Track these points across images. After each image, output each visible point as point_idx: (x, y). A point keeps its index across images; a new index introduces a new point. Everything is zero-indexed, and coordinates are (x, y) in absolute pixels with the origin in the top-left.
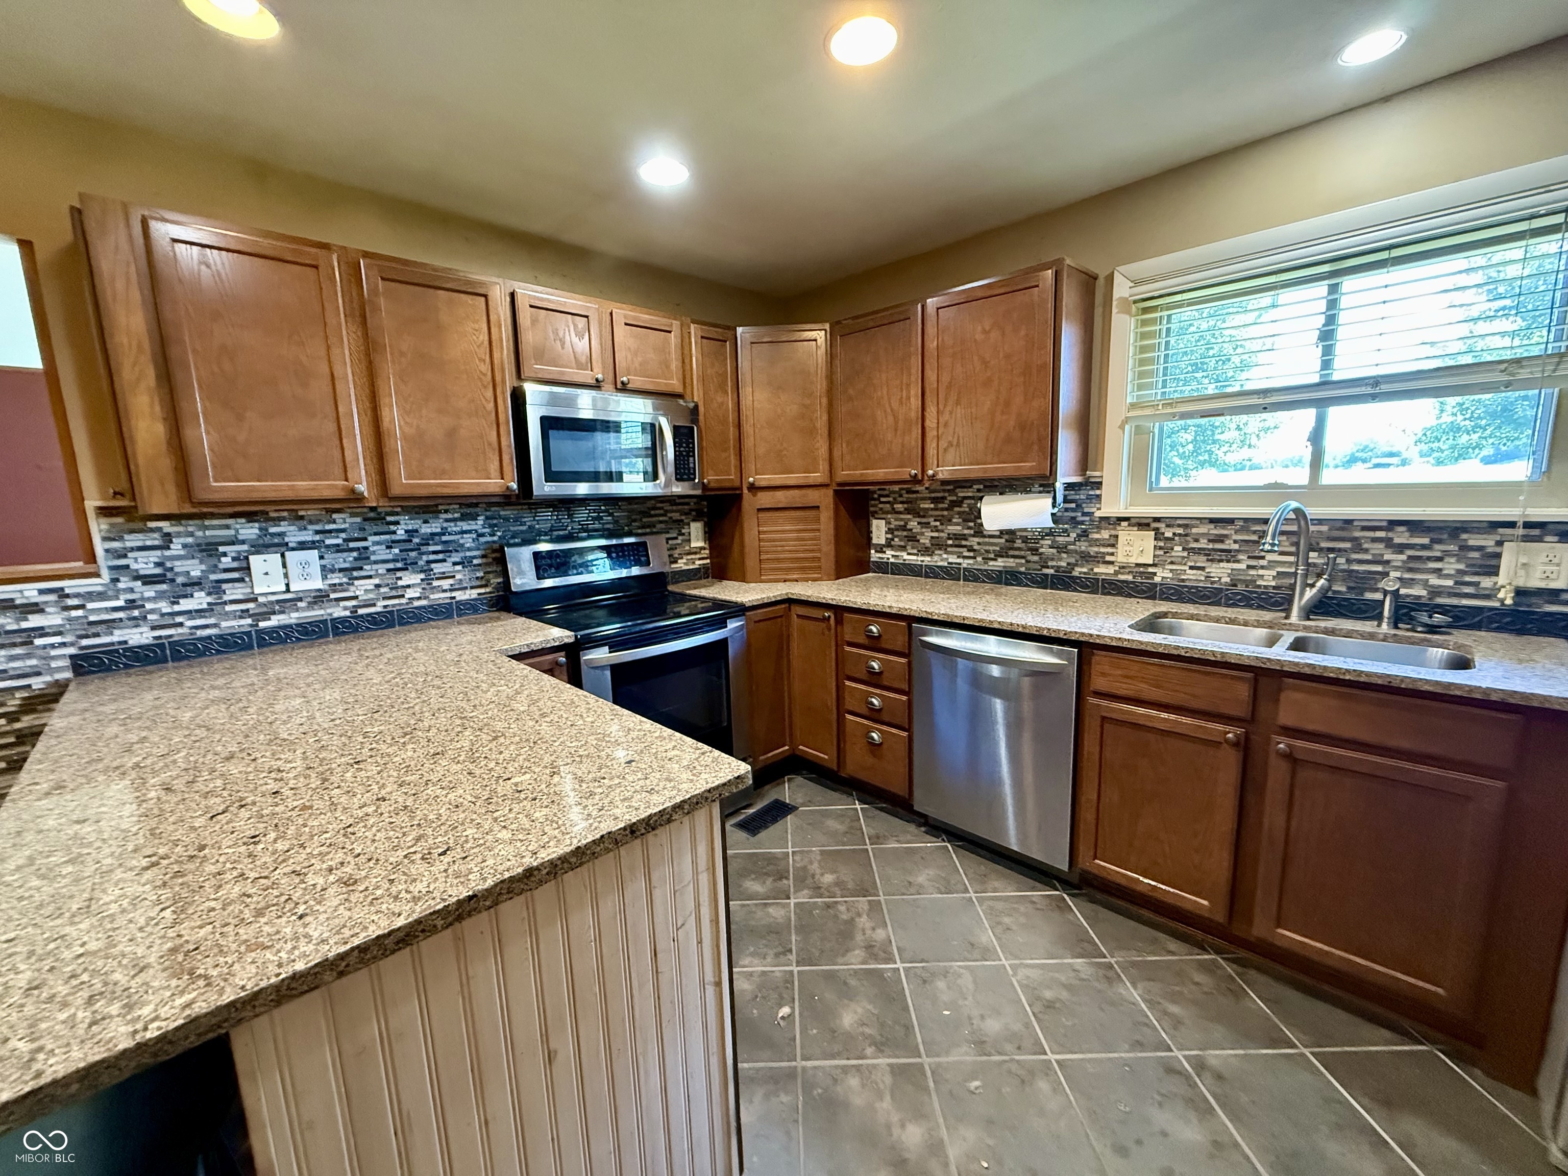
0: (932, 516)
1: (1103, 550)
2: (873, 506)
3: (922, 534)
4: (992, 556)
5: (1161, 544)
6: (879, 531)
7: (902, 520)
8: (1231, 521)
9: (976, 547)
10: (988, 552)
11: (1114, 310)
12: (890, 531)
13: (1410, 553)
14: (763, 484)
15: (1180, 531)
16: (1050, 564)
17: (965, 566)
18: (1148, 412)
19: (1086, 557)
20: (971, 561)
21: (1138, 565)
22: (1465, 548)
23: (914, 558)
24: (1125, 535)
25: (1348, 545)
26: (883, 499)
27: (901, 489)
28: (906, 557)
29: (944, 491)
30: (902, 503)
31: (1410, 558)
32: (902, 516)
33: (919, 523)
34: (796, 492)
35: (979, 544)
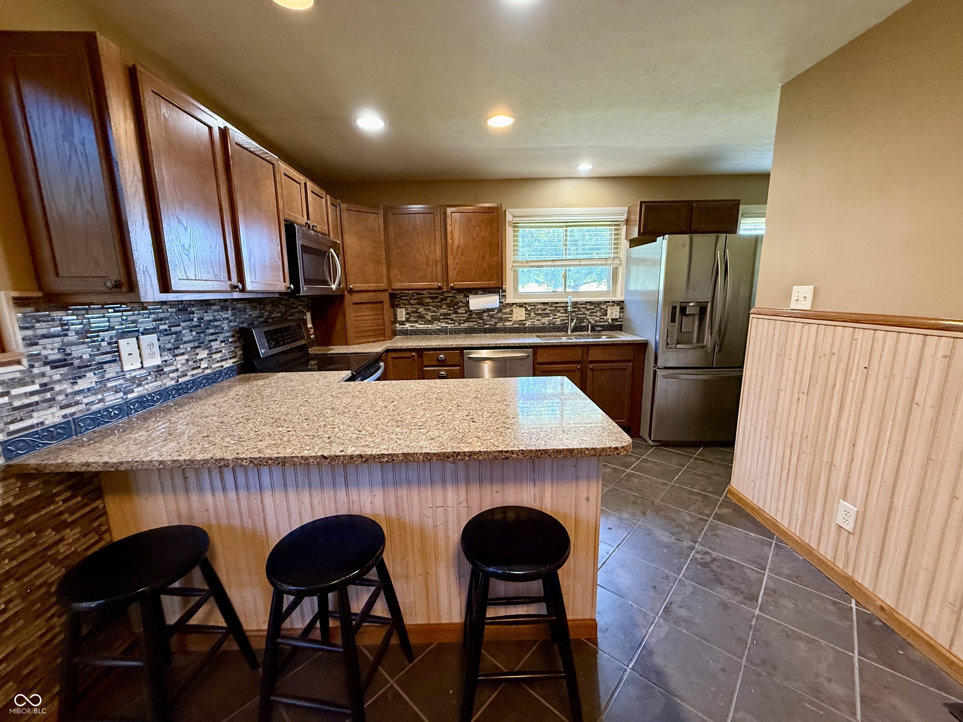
0: (431, 305)
1: (507, 316)
2: (397, 301)
3: (427, 314)
4: (462, 322)
5: (527, 312)
6: (402, 314)
7: (415, 308)
8: (547, 303)
9: (455, 319)
10: (460, 320)
11: (507, 225)
12: (407, 314)
13: (590, 311)
14: (357, 289)
15: (533, 307)
16: (488, 323)
17: (449, 327)
18: (520, 264)
19: (501, 319)
20: (453, 325)
21: (520, 321)
22: (601, 309)
23: (423, 326)
24: (516, 310)
25: (577, 310)
26: (403, 298)
27: (413, 293)
28: (418, 326)
29: (437, 294)
30: (415, 299)
31: (591, 312)
32: (414, 306)
33: (424, 309)
34: (371, 294)
35: (456, 317)
